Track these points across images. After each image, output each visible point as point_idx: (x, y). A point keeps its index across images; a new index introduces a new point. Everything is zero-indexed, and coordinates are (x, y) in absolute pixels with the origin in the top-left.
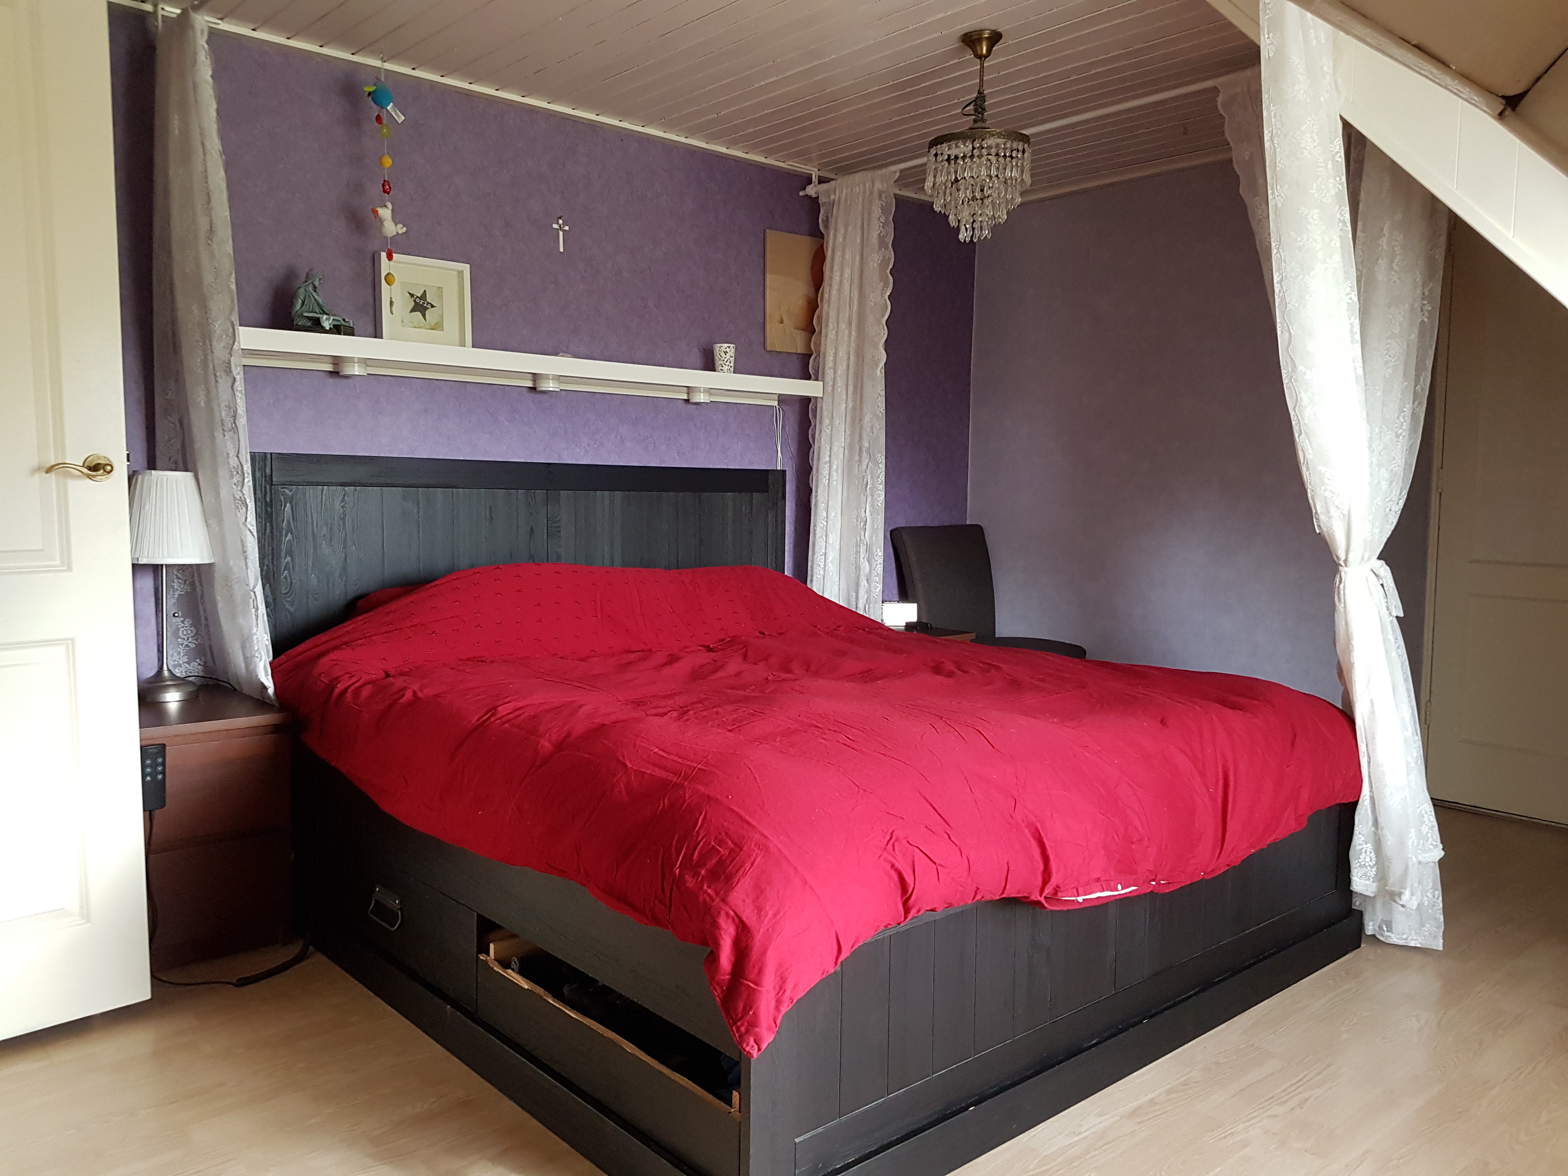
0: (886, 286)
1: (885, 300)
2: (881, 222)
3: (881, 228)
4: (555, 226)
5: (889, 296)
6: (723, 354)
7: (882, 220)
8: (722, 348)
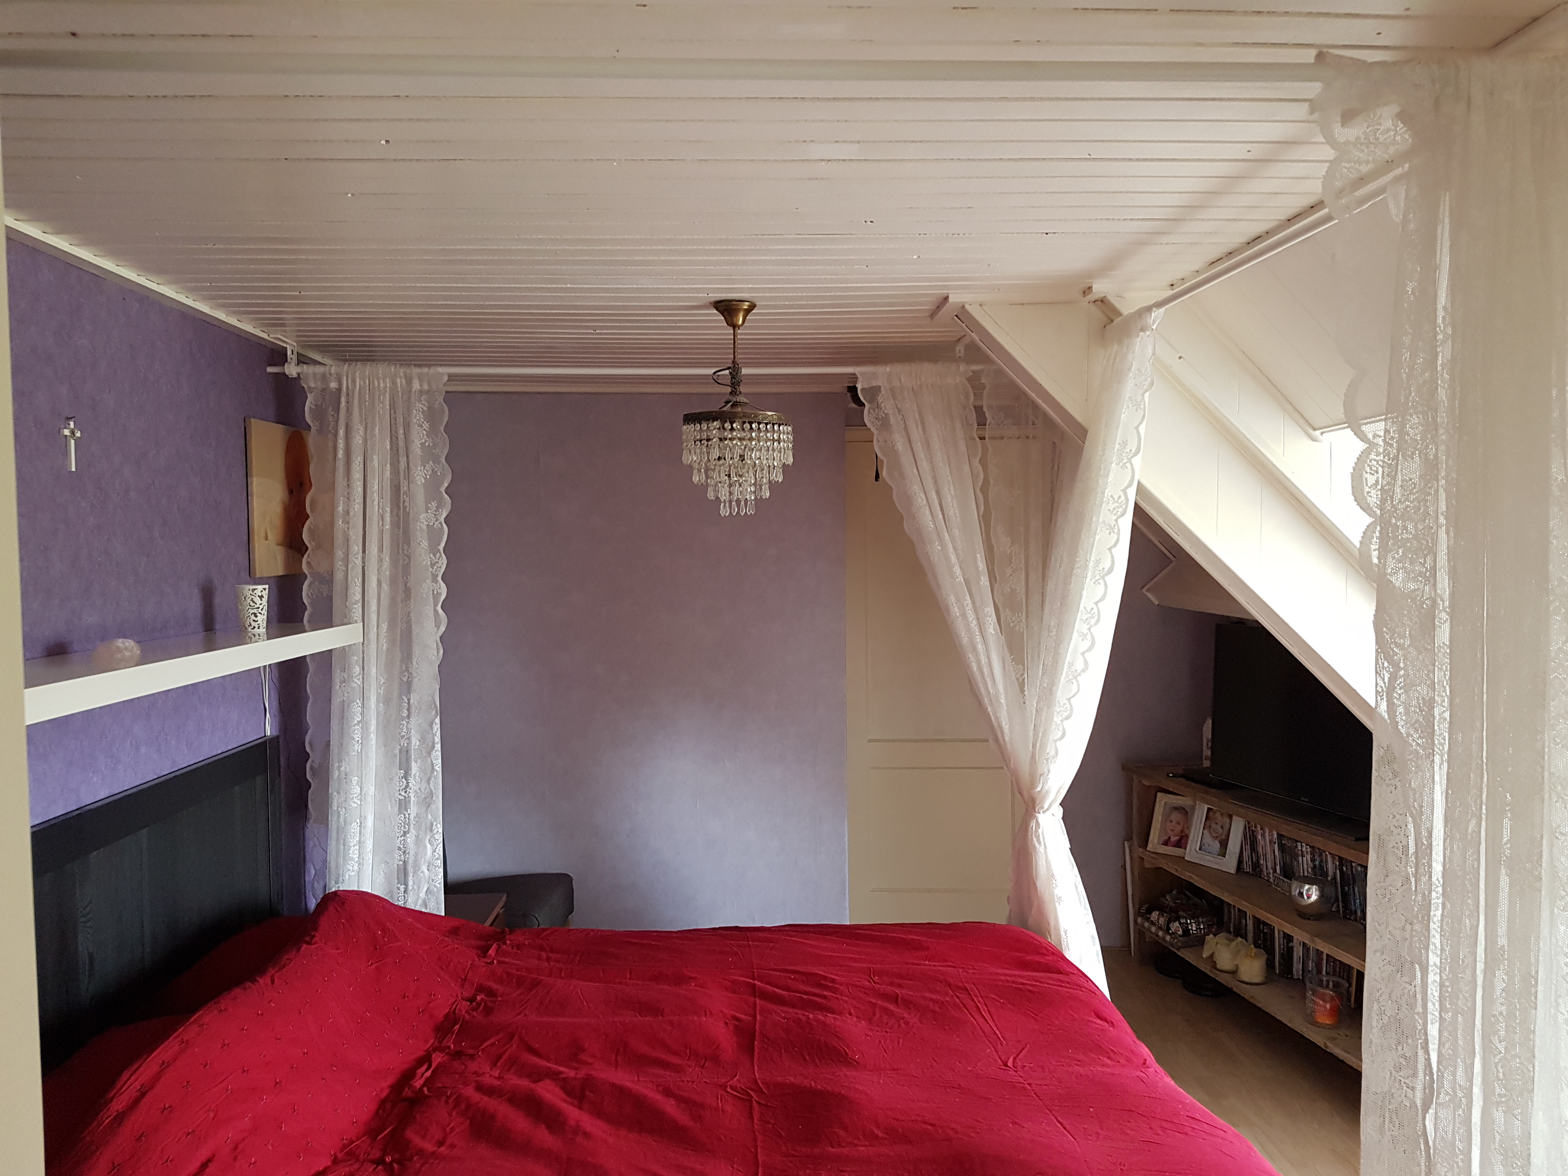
0: (440, 506)
1: (441, 523)
2: (424, 430)
3: (425, 437)
4: (67, 432)
5: (445, 519)
6: (257, 600)
7: (425, 427)
8: (255, 591)
